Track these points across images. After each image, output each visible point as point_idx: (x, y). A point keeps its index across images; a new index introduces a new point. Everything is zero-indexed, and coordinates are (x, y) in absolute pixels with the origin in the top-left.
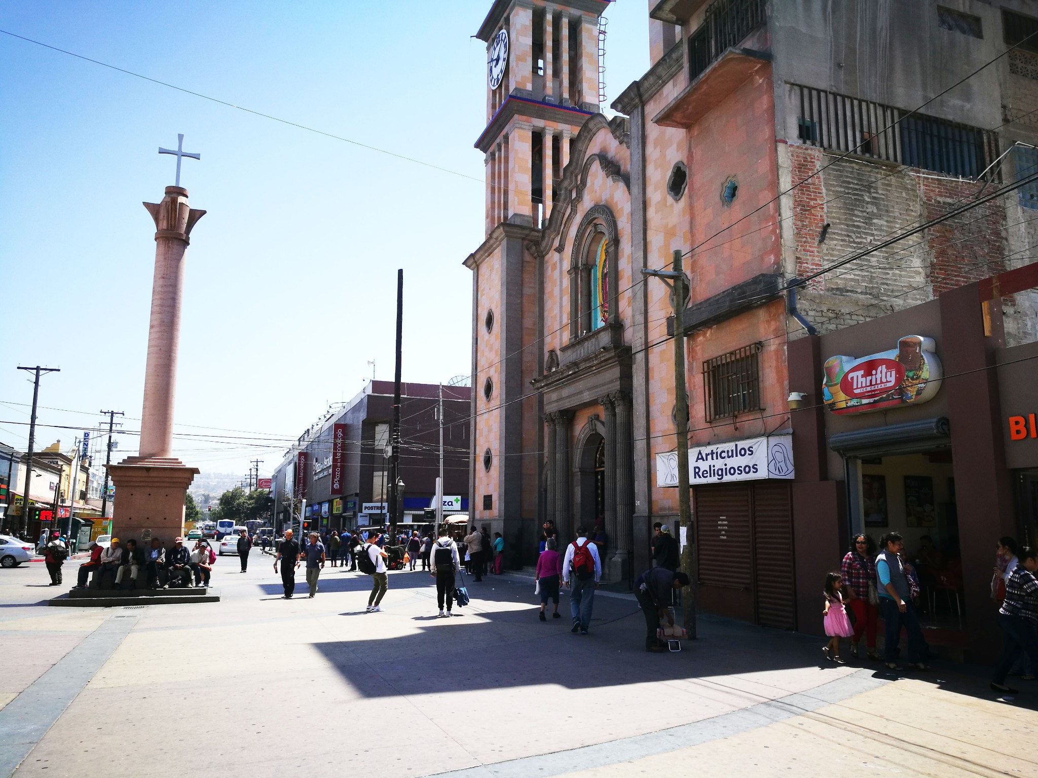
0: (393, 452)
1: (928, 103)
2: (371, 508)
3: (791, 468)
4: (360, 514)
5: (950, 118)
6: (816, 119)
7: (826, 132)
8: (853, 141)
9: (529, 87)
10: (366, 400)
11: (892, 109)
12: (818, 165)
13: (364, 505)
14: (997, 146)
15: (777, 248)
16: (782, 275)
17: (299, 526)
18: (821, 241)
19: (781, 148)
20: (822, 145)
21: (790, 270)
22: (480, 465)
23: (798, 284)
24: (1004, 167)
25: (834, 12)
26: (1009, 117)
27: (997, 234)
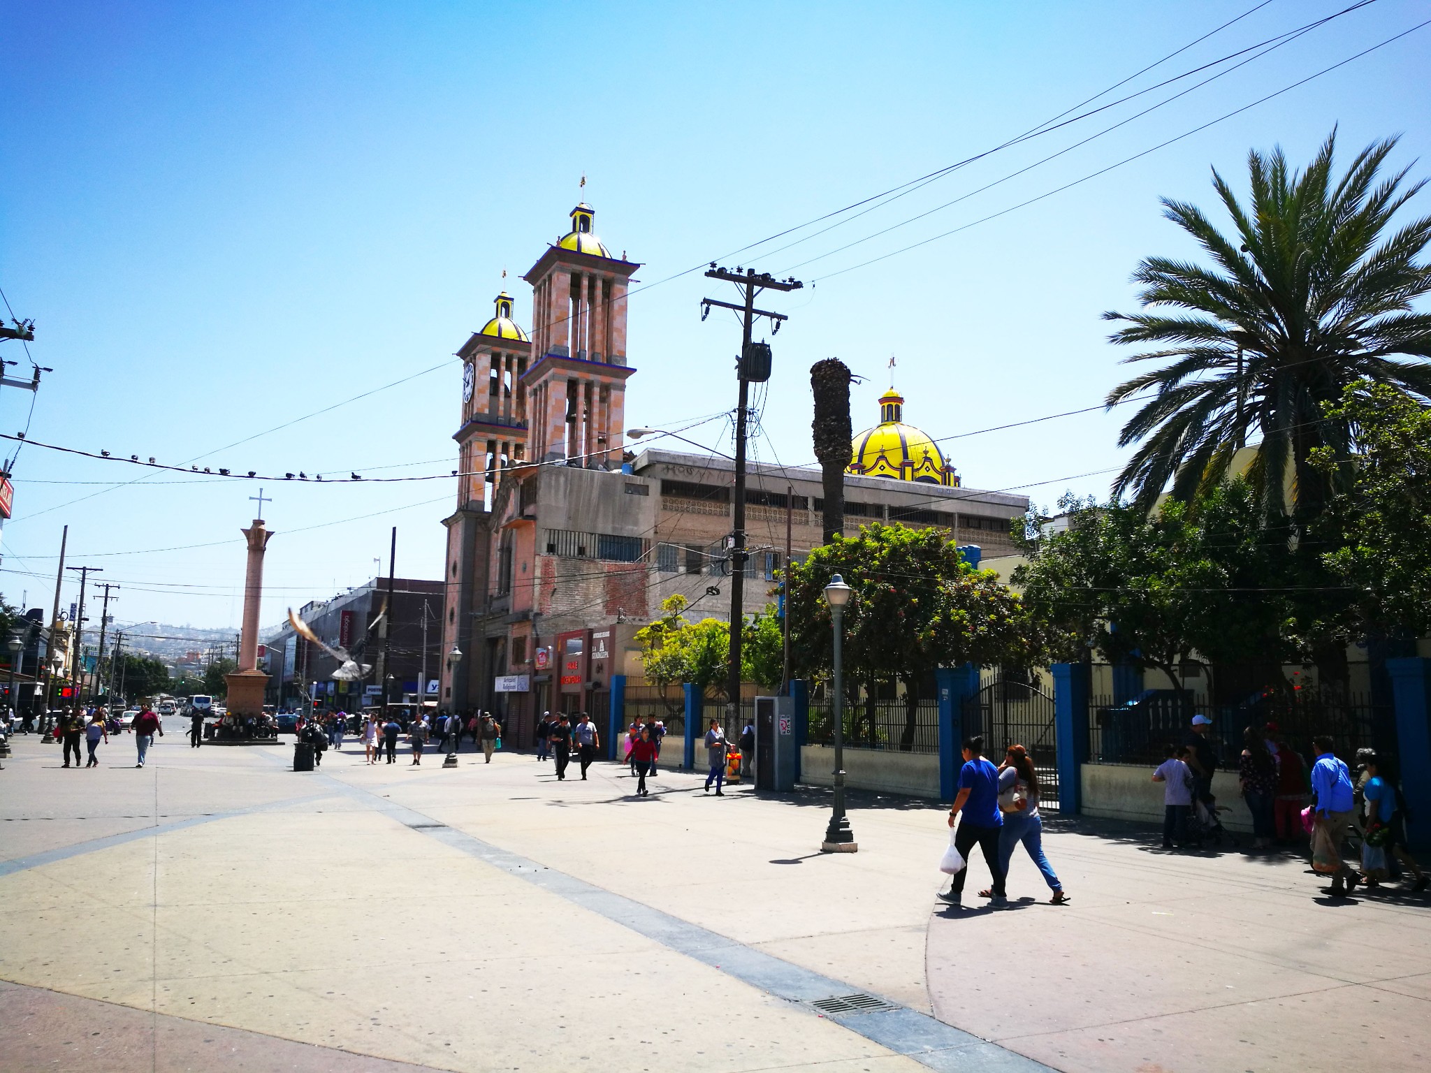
0: (385, 656)
1: (614, 529)
2: (374, 690)
3: (528, 687)
4: (363, 695)
5: (625, 535)
6: (556, 543)
7: (561, 548)
8: (574, 550)
9: (487, 411)
10: (371, 594)
11: (595, 534)
12: (555, 563)
13: (368, 687)
14: (649, 545)
15: (532, 599)
16: (532, 611)
17: (310, 704)
18: (552, 595)
19: (537, 558)
20: (558, 554)
21: (536, 608)
22: (445, 667)
23: (539, 614)
24: (652, 554)
25: (570, 495)
26: (658, 531)
27: (643, 585)
